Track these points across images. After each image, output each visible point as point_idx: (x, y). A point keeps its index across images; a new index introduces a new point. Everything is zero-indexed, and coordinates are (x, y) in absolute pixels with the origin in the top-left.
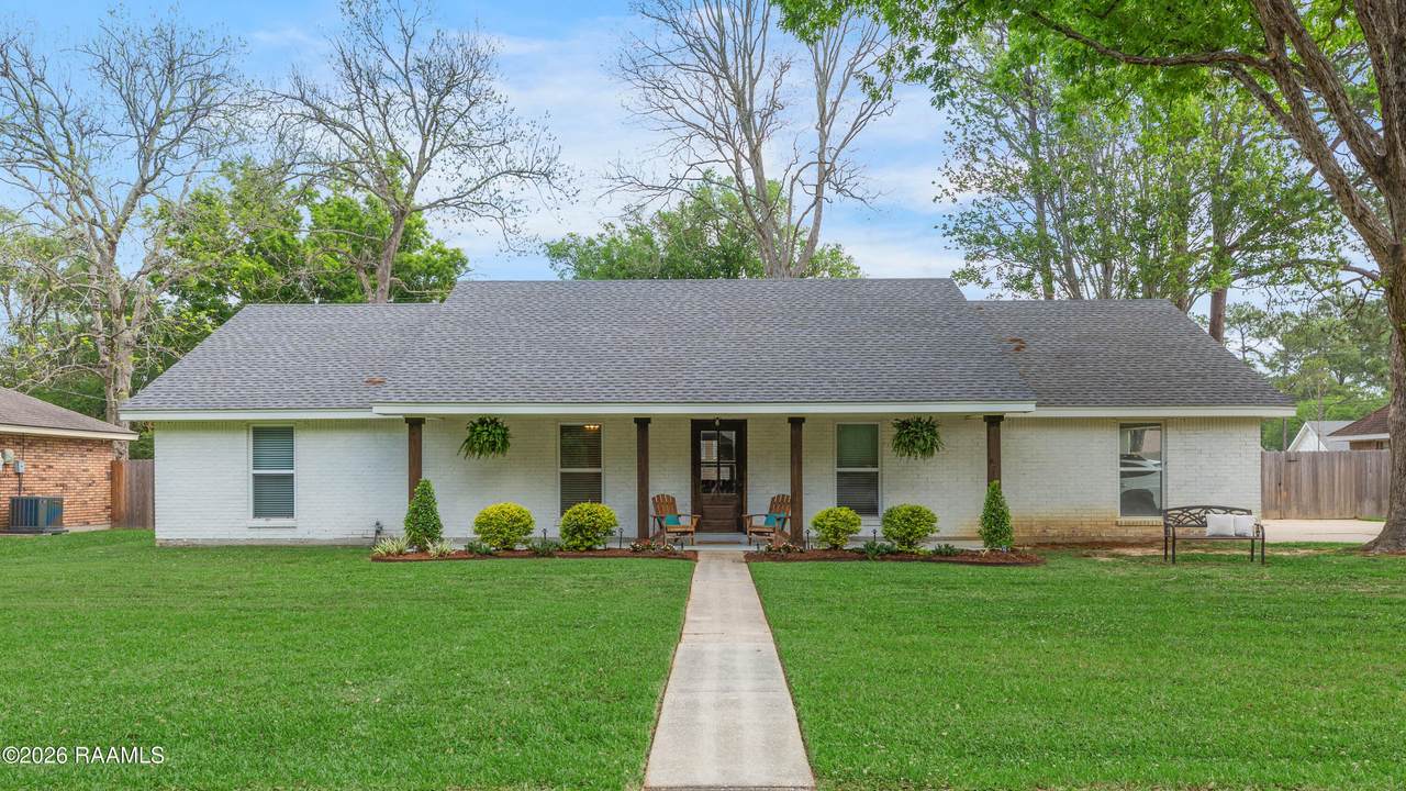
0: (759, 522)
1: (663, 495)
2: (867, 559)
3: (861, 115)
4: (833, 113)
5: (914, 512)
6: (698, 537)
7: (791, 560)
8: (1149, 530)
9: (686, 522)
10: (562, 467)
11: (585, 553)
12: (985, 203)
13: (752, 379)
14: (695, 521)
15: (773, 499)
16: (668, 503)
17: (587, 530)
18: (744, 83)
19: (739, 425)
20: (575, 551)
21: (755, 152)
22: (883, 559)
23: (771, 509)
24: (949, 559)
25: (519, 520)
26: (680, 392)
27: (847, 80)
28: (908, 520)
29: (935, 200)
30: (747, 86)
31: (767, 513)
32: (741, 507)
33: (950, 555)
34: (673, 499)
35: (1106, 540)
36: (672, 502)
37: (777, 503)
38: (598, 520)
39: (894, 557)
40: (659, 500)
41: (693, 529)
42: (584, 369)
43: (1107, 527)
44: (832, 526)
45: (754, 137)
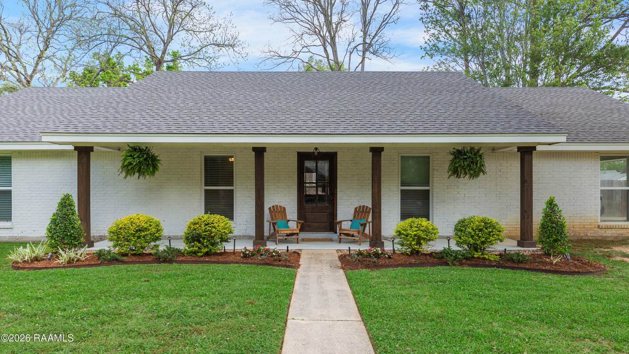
0: (346, 226)
1: (277, 206)
2: (447, 264)
3: (383, 21)
4: (369, 22)
5: (486, 223)
6: (302, 235)
7: (382, 266)
8: (621, 232)
9: (293, 226)
10: (205, 186)
11: (202, 259)
12: (444, 61)
13: (343, 120)
14: (299, 226)
15: (356, 209)
16: (279, 212)
17: (204, 238)
18: (328, 6)
19: (330, 157)
20: (192, 257)
21: (333, 39)
22: (461, 264)
23: (354, 216)
24: (521, 265)
25: (146, 229)
26: (287, 127)
27: (376, 7)
28: (481, 230)
29: (421, 58)
30: (329, 8)
31: (351, 218)
32: (333, 214)
33: (522, 262)
34: (284, 208)
35: (591, 238)
36: (283, 211)
37: (360, 212)
38: (214, 230)
39: (469, 262)
40: (273, 210)
41: (298, 231)
42: (218, 113)
43: (591, 229)
44: (415, 235)
45: (332, 33)
